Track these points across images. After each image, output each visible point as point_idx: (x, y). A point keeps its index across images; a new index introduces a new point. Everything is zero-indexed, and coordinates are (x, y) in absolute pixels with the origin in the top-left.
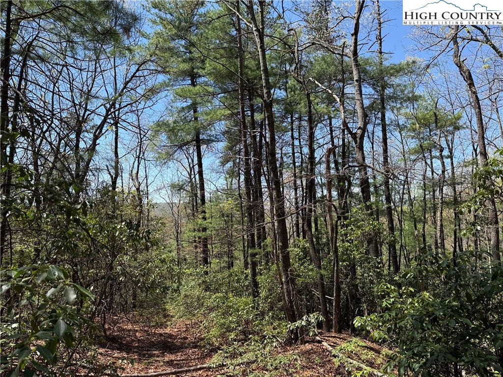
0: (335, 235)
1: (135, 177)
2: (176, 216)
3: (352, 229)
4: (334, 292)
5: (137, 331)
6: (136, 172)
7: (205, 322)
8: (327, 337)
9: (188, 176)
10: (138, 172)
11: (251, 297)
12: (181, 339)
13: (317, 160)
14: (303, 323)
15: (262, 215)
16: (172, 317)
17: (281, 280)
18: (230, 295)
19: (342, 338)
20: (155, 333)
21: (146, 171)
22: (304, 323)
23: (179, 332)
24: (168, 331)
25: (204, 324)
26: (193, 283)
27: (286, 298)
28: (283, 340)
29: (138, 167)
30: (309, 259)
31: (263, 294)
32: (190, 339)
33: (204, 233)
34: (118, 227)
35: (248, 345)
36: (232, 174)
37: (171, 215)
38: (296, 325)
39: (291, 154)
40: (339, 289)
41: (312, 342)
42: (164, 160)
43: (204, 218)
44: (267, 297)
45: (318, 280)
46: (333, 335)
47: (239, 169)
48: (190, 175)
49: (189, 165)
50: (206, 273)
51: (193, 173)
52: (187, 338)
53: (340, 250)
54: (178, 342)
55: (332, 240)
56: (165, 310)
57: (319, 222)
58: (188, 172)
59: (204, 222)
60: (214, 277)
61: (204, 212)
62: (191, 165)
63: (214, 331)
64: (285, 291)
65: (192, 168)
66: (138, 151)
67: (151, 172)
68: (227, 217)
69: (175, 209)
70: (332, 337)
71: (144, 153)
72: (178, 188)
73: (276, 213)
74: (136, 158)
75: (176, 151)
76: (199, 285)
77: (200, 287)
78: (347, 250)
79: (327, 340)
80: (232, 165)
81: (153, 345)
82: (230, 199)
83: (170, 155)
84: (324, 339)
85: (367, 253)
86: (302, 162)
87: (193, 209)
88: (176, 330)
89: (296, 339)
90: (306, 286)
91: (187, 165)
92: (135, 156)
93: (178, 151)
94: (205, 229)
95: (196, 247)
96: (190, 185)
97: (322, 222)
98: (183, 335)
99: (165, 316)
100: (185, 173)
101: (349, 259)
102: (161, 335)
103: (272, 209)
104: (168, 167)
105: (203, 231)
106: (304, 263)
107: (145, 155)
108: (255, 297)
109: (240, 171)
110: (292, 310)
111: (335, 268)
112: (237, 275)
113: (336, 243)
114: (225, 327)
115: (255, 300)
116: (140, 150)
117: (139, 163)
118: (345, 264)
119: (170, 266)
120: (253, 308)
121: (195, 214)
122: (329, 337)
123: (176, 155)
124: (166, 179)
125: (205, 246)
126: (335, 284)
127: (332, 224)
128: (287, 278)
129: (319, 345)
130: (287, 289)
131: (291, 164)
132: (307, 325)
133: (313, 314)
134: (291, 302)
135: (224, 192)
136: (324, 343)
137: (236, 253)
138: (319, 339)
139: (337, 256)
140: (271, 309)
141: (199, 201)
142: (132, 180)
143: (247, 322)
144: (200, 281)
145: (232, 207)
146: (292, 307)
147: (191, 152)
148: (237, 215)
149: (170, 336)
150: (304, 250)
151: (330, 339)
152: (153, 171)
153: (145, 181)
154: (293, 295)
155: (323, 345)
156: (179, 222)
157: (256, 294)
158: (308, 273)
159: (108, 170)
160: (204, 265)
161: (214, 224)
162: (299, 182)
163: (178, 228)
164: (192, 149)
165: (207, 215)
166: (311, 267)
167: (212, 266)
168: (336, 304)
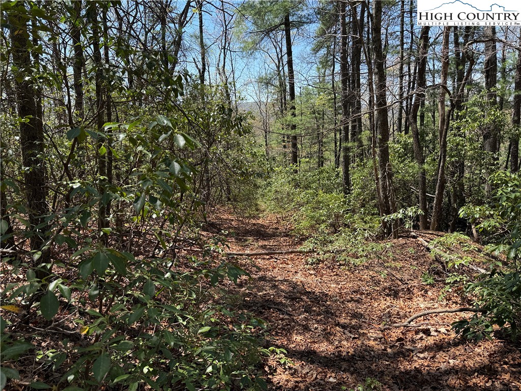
0: (445, 127)
1: (222, 71)
2: (264, 115)
3: (467, 121)
4: (437, 189)
5: (232, 220)
6: (222, 66)
7: (295, 215)
8: (424, 233)
9: (276, 69)
10: (224, 65)
11: (343, 194)
12: (273, 229)
13: (431, 40)
14: (398, 216)
15: (359, 108)
16: (264, 211)
17: (377, 175)
18: (320, 192)
19: (440, 235)
20: (249, 223)
21: (232, 65)
22: (400, 216)
23: (271, 224)
24: (260, 221)
25: (294, 217)
26: (283, 180)
27: (382, 194)
28: (375, 234)
29: (225, 59)
30: (411, 156)
31: (356, 190)
32: (282, 229)
33: (293, 131)
34: (211, 115)
35: (337, 236)
36: (326, 63)
37: (259, 114)
38: (392, 217)
39: (398, 33)
40: (442, 187)
41: (406, 237)
42: (250, 50)
43: (294, 115)
44: (359, 194)
45: (418, 177)
46: (431, 232)
47: (334, 57)
48: (278, 67)
49: (278, 56)
50: (296, 172)
51: (281, 64)
52: (278, 229)
53: (449, 145)
54: (269, 231)
55: (441, 134)
56: (257, 205)
57: (426, 119)
58: (276, 64)
59: (293, 119)
60: (304, 176)
61: (294, 108)
62: (280, 56)
63: (305, 223)
64: (380, 187)
65: (280, 59)
66: (224, 41)
67: (237, 66)
68: (318, 114)
69: (263, 107)
70: (428, 233)
71: (229, 44)
72: (266, 82)
73: (377, 101)
74: (222, 49)
75: (262, 39)
76: (289, 182)
77: (290, 184)
78: (458, 144)
79: (423, 236)
80: (326, 52)
81: (247, 233)
82: (321, 93)
83: (257, 44)
84: (420, 235)
85: (483, 147)
86: (412, 43)
87: (282, 106)
88: (268, 222)
89: (389, 233)
90: (404, 184)
91: (275, 57)
92: (220, 47)
93: (266, 38)
94: (294, 127)
95: (285, 147)
96: (278, 78)
97: (429, 119)
98: (274, 226)
99: (257, 210)
100: (273, 66)
101: (458, 155)
102: (254, 224)
103: (371, 98)
104: (255, 59)
105: (292, 129)
106: (404, 160)
107: (231, 46)
108: (346, 193)
109: (335, 59)
110: (387, 206)
111: (441, 164)
112: (328, 173)
113: (445, 138)
114: (315, 219)
115: (346, 197)
116: (225, 39)
117: (225, 56)
118: (453, 159)
119: (261, 161)
120: (345, 202)
121: (284, 111)
122: (426, 233)
123: (263, 43)
124: (253, 73)
125: (294, 145)
126: (439, 181)
127: (443, 115)
128: (383, 174)
129: (414, 240)
130: (383, 185)
131: (398, 46)
132: (403, 218)
133: (411, 207)
134: (386, 197)
135: (316, 86)
136: (420, 239)
137: (327, 154)
138: (415, 234)
139: (445, 151)
140: (363, 206)
141: (288, 98)
142: (219, 74)
143: (337, 216)
144: (290, 179)
145: (323, 102)
146: (387, 202)
147: (279, 38)
148: (330, 111)
149: (263, 226)
150: (405, 146)
151: (427, 235)
152: (240, 64)
153: (232, 75)
154: (389, 191)
155: (418, 241)
156: (267, 121)
157: (347, 191)
158: (408, 169)
159: (195, 63)
160: (293, 164)
161: (304, 121)
162: (405, 69)
163: (266, 127)
164: (280, 35)
165: (297, 112)
166: (412, 164)
167: (301, 165)
168: (437, 202)
